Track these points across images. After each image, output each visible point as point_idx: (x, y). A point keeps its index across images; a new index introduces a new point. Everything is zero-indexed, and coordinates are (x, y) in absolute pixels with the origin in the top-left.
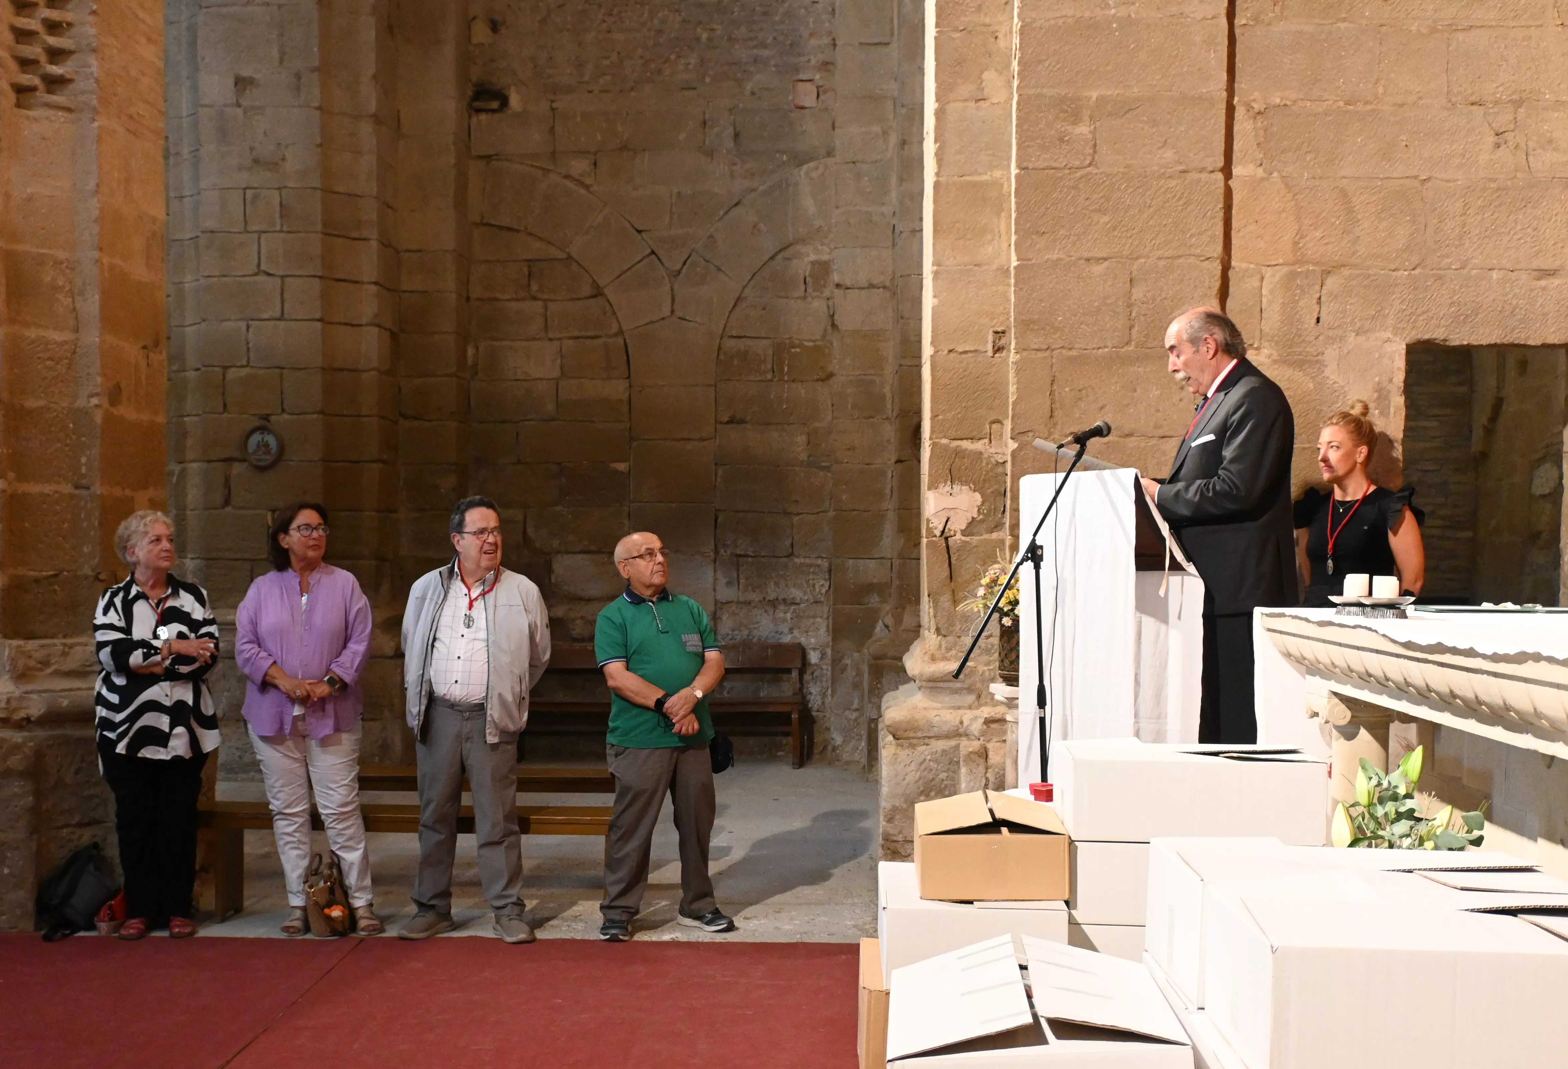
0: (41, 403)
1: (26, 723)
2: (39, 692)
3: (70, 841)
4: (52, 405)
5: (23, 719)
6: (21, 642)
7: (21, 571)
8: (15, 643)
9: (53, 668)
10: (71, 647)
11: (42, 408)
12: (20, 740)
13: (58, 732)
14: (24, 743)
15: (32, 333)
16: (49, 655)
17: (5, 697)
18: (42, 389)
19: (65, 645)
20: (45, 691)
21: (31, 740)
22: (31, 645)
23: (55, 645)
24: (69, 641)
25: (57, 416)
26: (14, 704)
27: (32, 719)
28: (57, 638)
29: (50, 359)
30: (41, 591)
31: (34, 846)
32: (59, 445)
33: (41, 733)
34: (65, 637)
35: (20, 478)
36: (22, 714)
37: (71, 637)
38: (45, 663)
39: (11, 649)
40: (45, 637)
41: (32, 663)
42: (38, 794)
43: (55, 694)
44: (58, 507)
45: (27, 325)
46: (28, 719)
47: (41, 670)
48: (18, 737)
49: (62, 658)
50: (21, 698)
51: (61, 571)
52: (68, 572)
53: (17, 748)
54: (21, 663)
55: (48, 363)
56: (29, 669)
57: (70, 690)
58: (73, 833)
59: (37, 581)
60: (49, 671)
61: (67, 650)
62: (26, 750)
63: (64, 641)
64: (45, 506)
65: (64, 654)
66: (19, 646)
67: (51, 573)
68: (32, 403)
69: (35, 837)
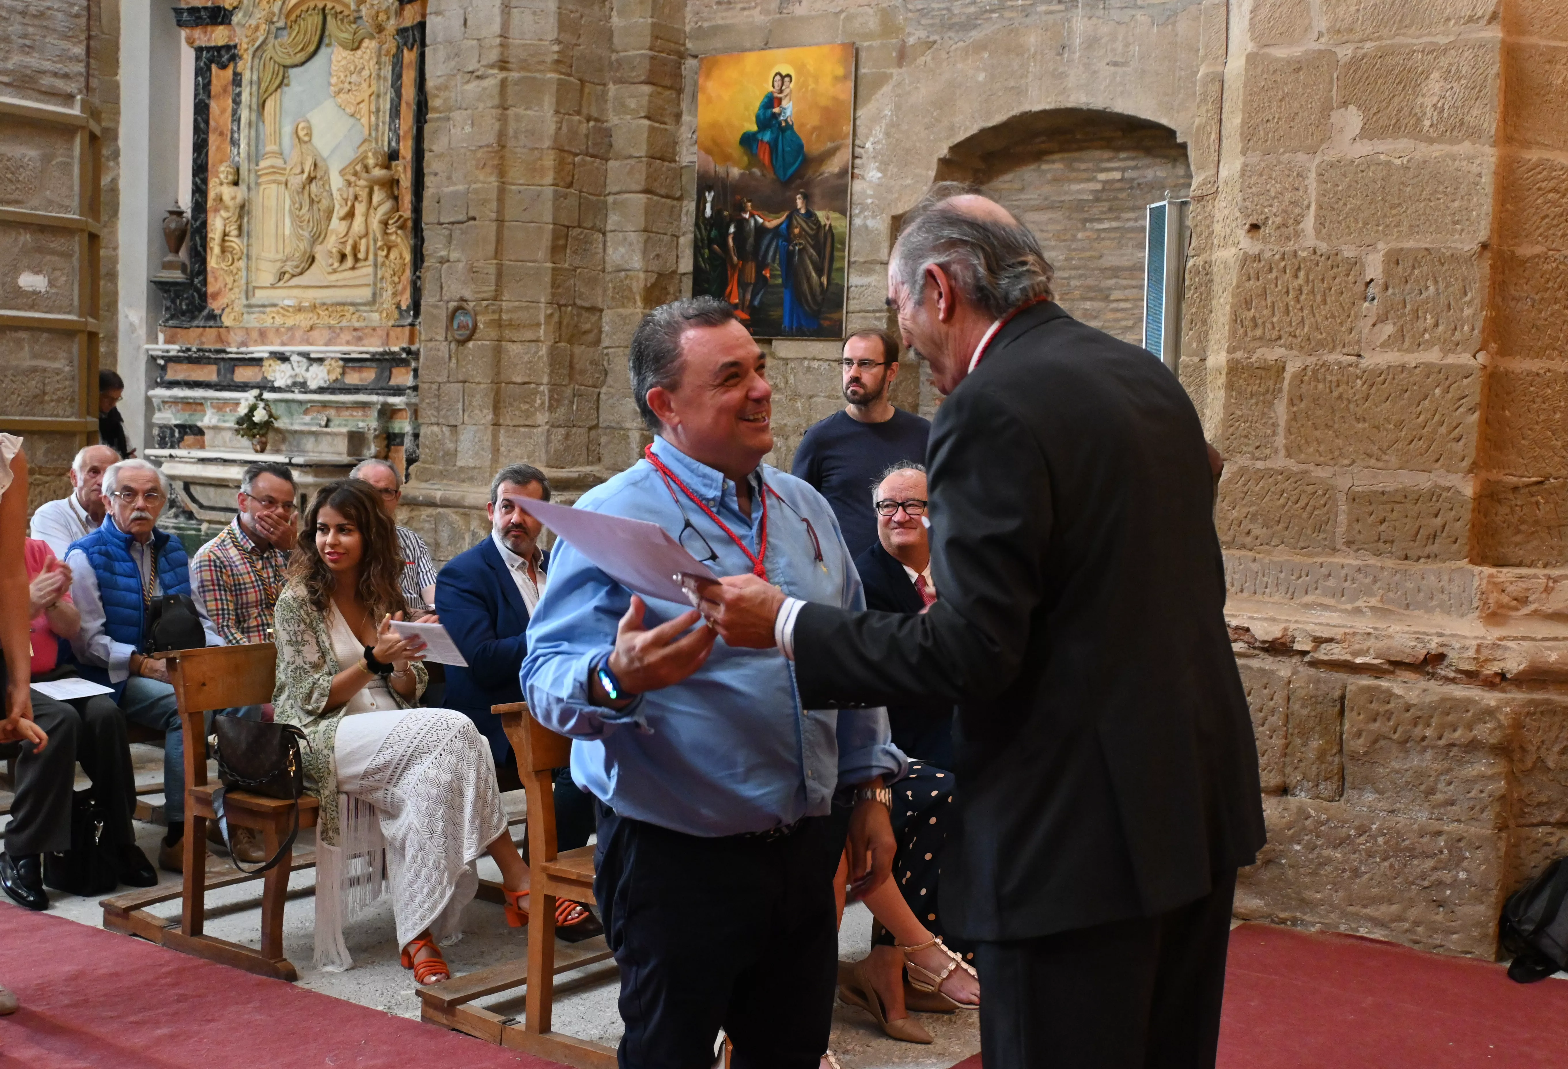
0: (1538, 249)
1: (1499, 681)
2: (1515, 639)
3: (1547, 844)
4: (1551, 253)
5: (1496, 674)
6: (1493, 570)
7: (1495, 475)
8: (1487, 570)
9: (1533, 607)
10: (1555, 581)
11: (1538, 256)
12: (1493, 703)
13: (1539, 696)
14: (1498, 708)
15: (1533, 155)
16: (1528, 590)
17: (1475, 643)
18: (1541, 230)
19: (1549, 577)
20: (1524, 638)
21: (1507, 704)
22: (1506, 574)
23: (1536, 576)
24: (1555, 572)
25: (1557, 268)
26: (1485, 653)
27: (1508, 676)
28: (1536, 566)
29: (1554, 190)
30: (1519, 503)
31: (1502, 846)
32: (1557, 307)
33: (1519, 696)
34: (1545, 567)
35: (1505, 351)
36: (1495, 668)
37: (1555, 566)
38: (1522, 601)
39: (1481, 579)
40: (1520, 565)
41: (1505, 599)
42: (1512, 777)
43: (1537, 643)
44: (1549, 391)
45: (1527, 144)
46: (1502, 676)
47: (1517, 609)
48: (1490, 698)
49: (1544, 595)
50: (1495, 646)
51: (1547, 479)
52: (1555, 478)
53: (1490, 712)
54: (1494, 597)
55: (1551, 195)
56: (1502, 606)
57: (1556, 639)
58: (1551, 834)
59: (1515, 489)
60: (1526, 610)
61: (1551, 584)
62: (1502, 718)
63: (1547, 571)
64: (1532, 389)
65: (1547, 590)
66: (1491, 576)
67: (1534, 479)
68: (1526, 250)
69: (1504, 835)
